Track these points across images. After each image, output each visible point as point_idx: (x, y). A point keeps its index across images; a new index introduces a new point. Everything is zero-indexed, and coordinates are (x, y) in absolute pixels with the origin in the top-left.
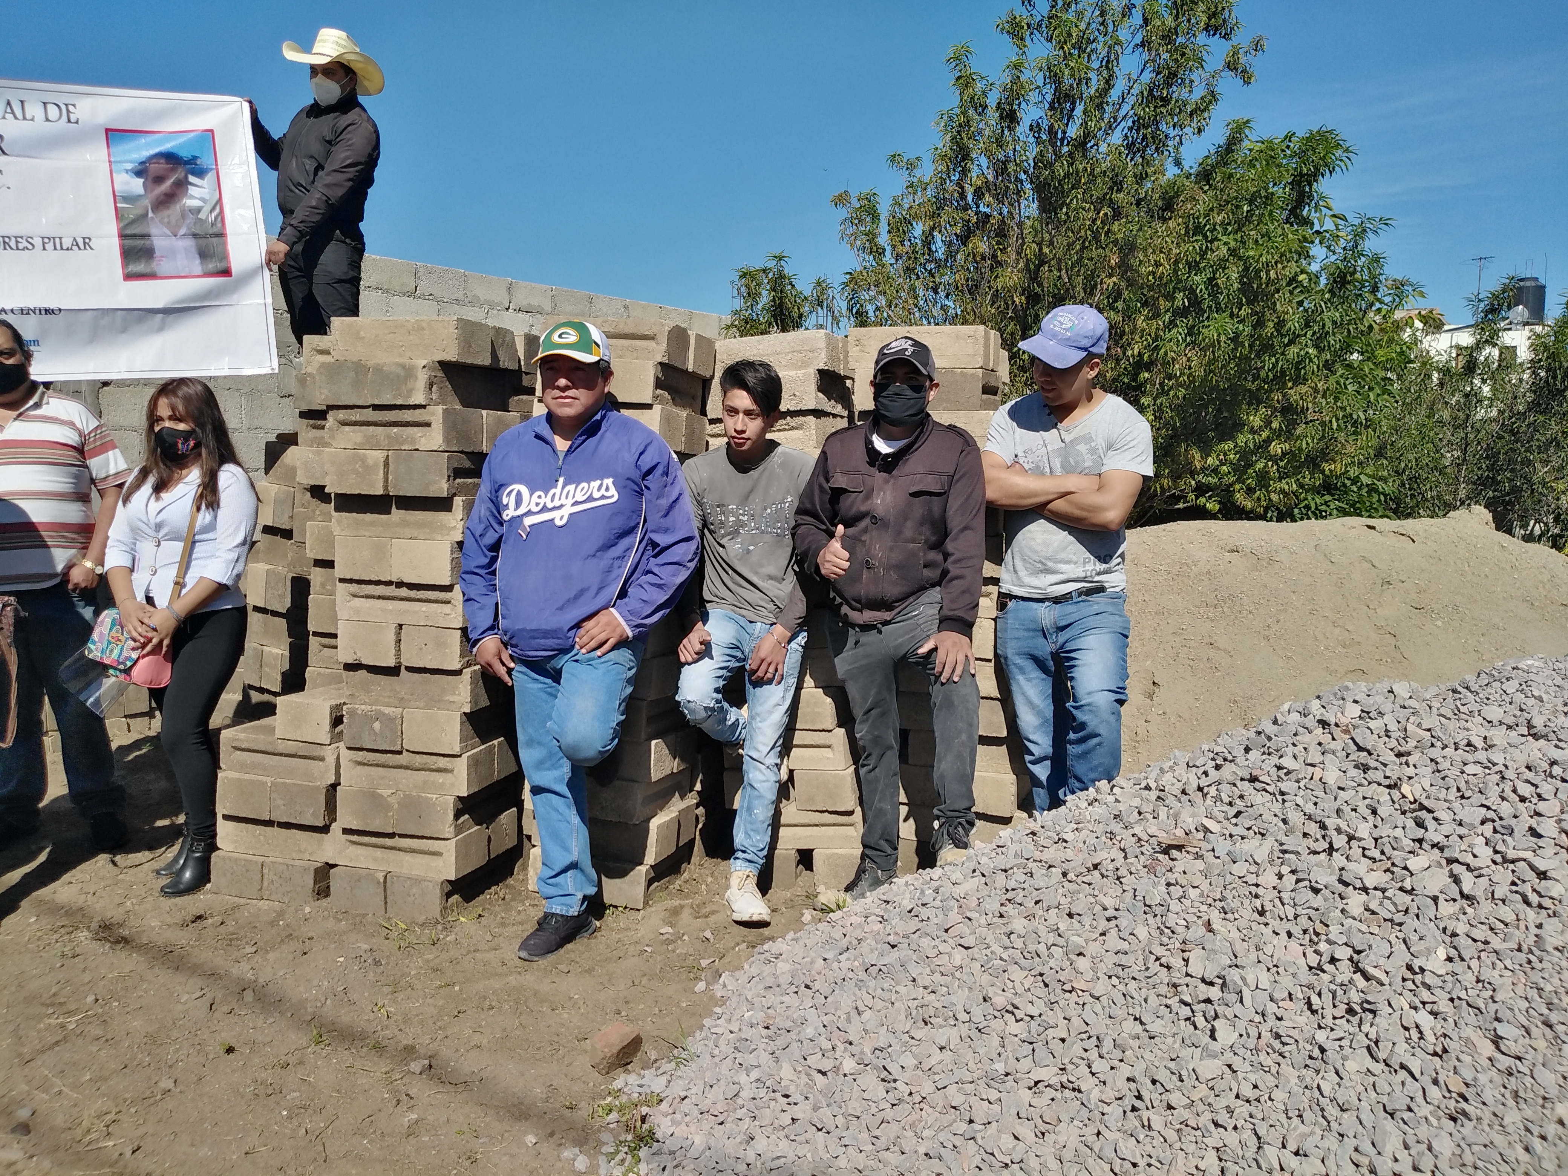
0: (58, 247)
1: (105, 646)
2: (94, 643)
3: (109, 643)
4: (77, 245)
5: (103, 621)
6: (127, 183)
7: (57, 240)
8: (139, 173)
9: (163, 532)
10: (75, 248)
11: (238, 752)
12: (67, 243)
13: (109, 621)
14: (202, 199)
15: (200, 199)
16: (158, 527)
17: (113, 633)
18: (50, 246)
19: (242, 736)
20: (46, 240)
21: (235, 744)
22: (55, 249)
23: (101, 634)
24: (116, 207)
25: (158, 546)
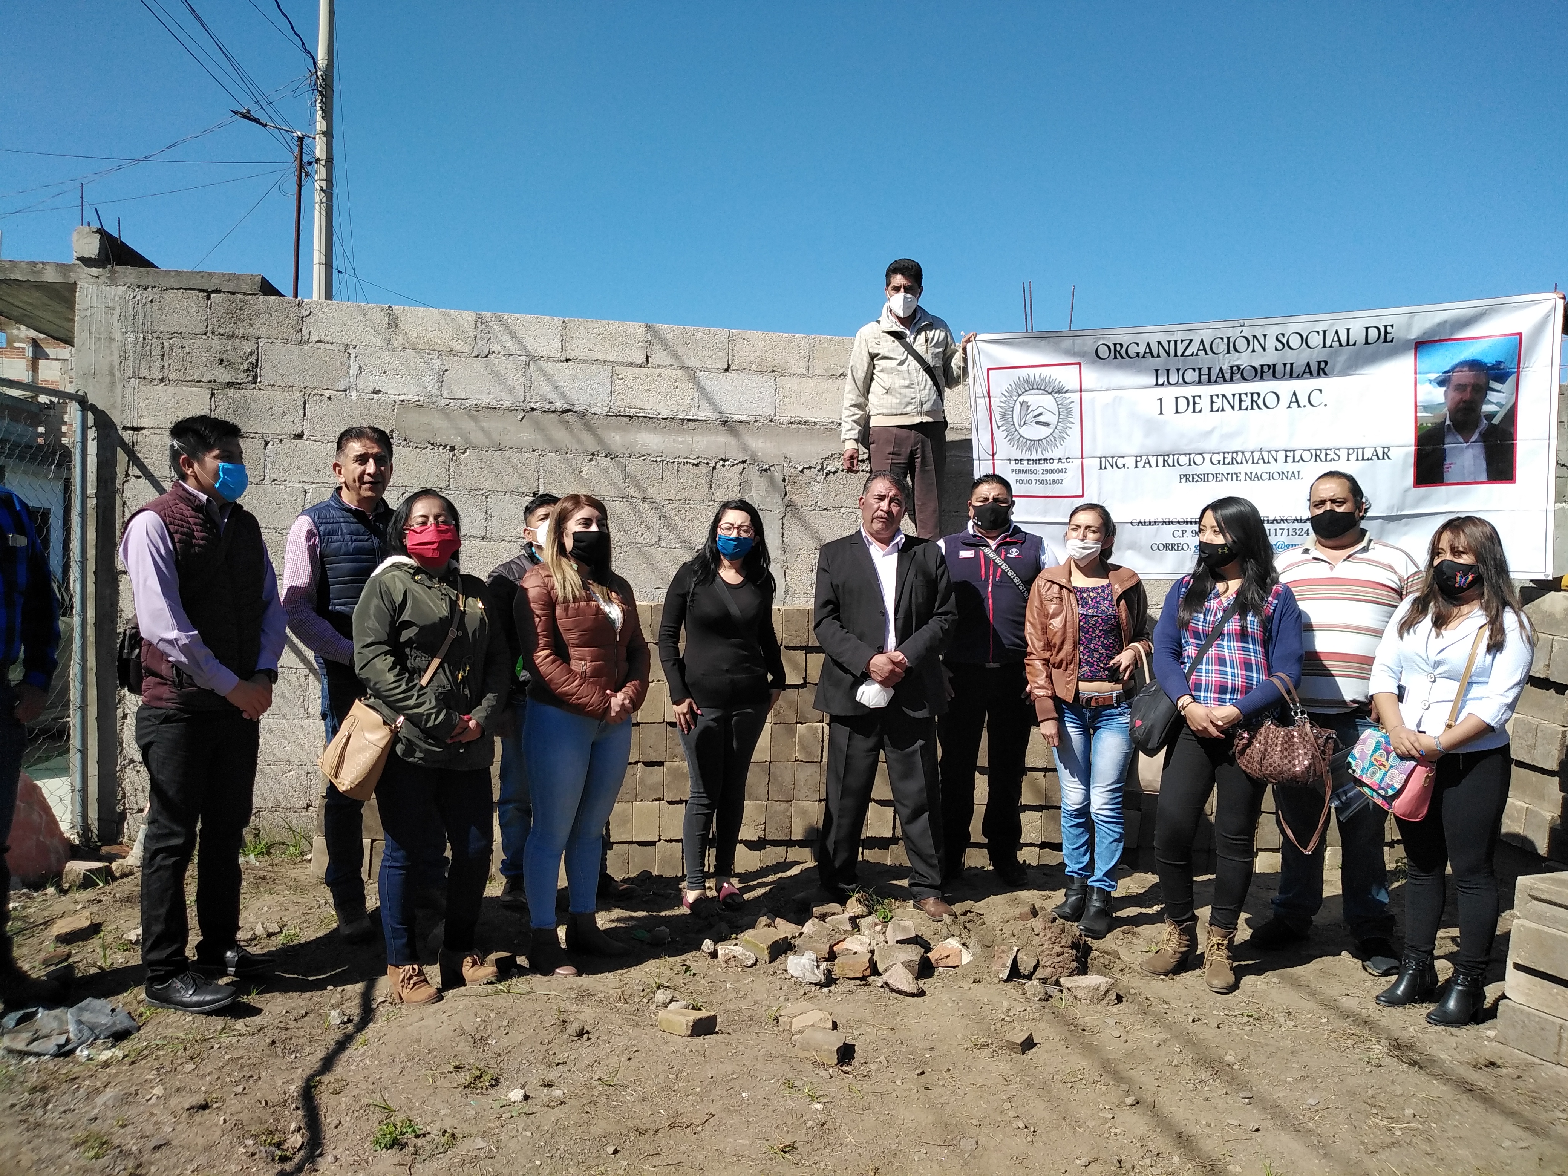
0: (1360, 457)
1: (1366, 765)
2: (1355, 759)
3: (1371, 764)
4: (1377, 455)
5: (1365, 740)
6: (1430, 393)
7: (1360, 451)
8: (1441, 383)
9: (1440, 670)
10: (1375, 458)
11: (1536, 902)
12: (1368, 453)
13: (1372, 744)
14: (1498, 404)
15: (1497, 404)
16: (1437, 664)
17: (1377, 755)
18: (1353, 457)
19: (1542, 886)
20: (1351, 451)
21: (1533, 893)
22: (1357, 459)
23: (1362, 751)
24: (1416, 417)
25: (1434, 682)
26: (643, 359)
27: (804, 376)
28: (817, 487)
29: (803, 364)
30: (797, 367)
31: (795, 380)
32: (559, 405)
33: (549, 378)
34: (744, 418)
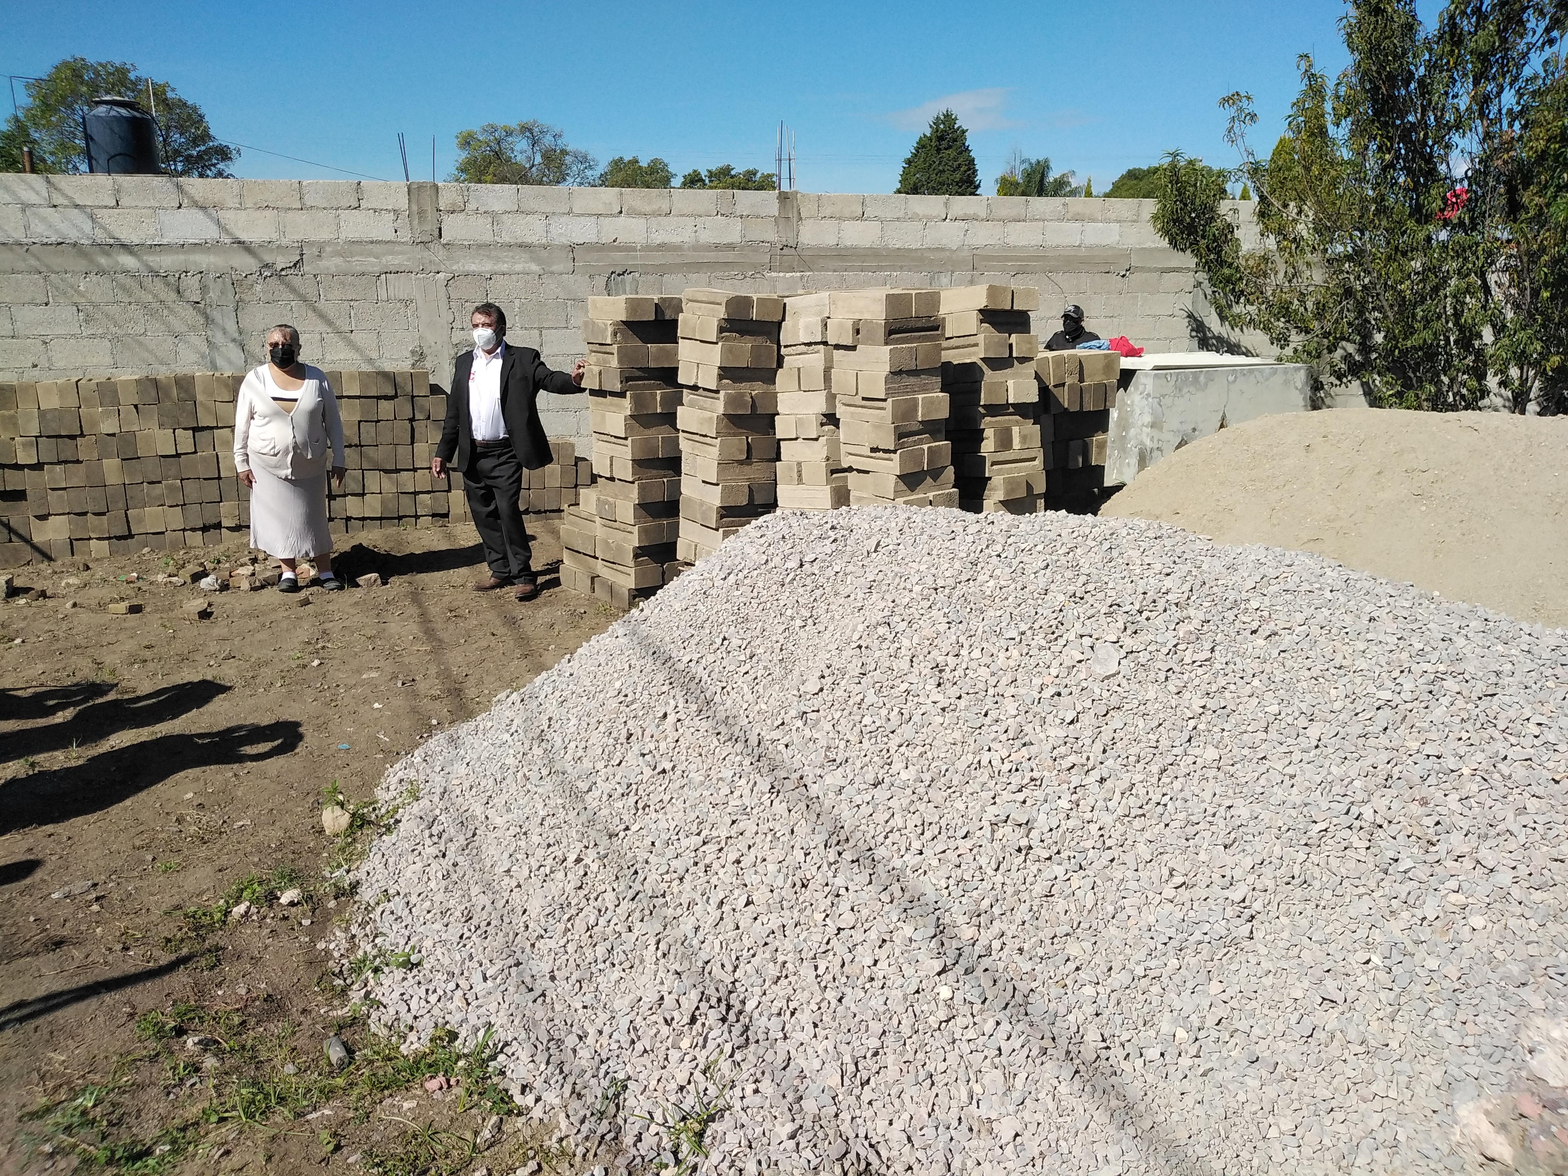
26: (114, 203)
27: (238, 209)
28: (258, 288)
29: (237, 200)
30: (233, 202)
31: (232, 212)
32: (53, 239)
33: (43, 220)
34: (197, 241)
